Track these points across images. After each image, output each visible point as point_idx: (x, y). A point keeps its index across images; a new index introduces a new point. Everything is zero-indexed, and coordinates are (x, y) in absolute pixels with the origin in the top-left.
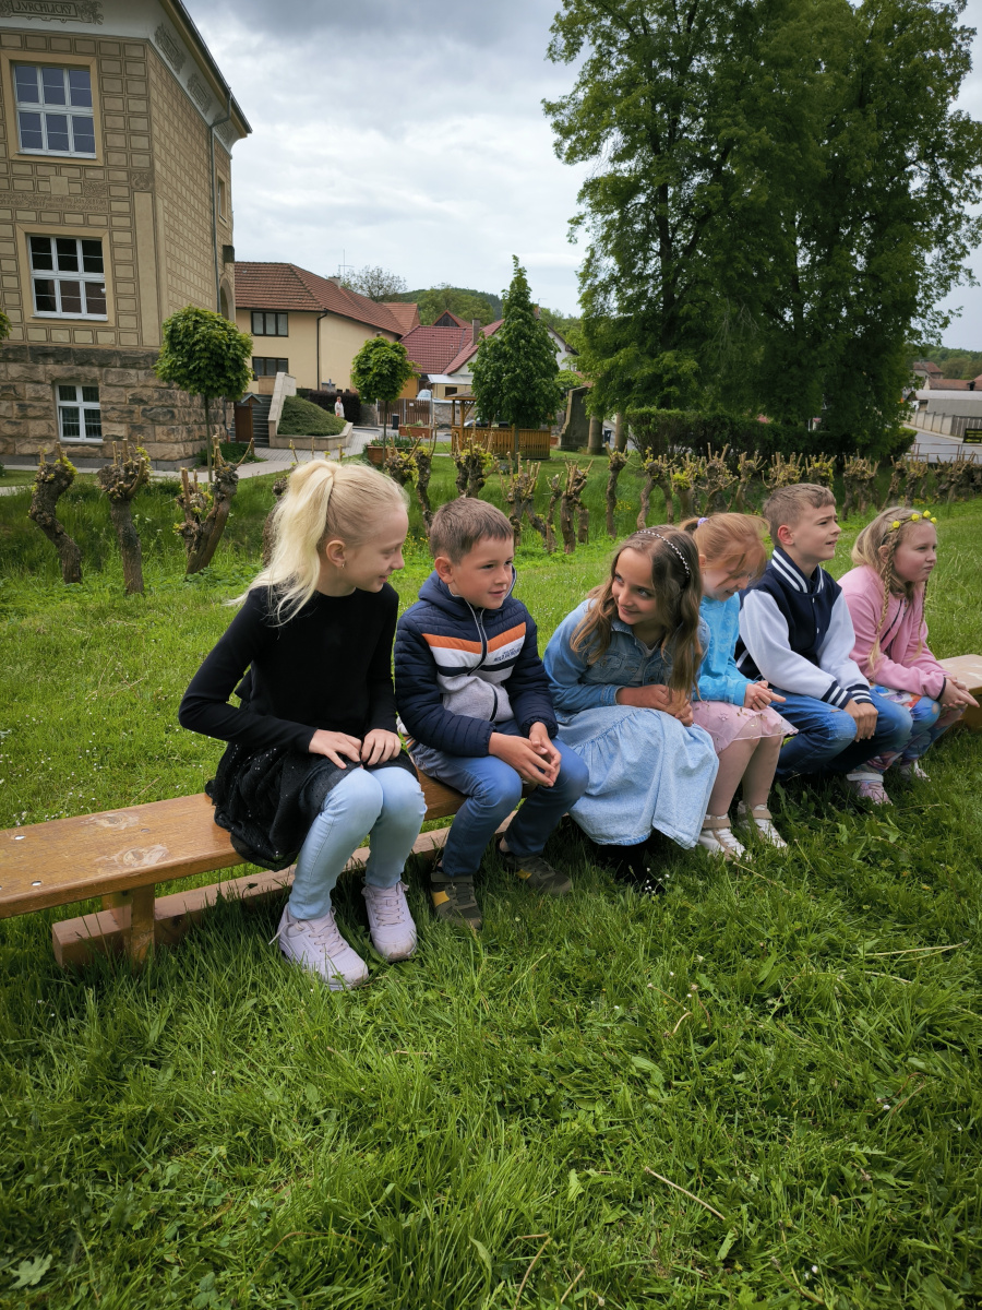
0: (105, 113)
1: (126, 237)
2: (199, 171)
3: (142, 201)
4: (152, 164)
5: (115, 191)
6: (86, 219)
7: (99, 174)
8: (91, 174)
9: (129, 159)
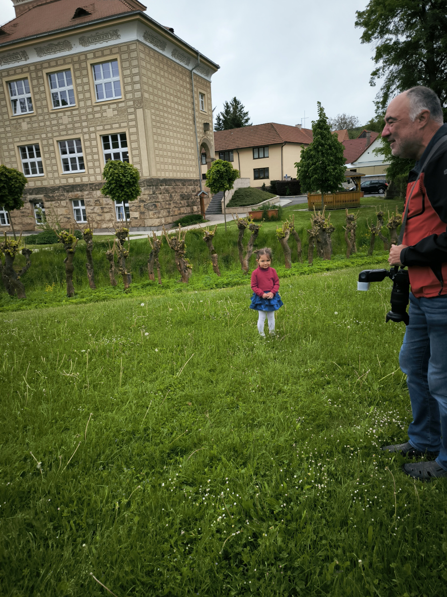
0: (124, 77)
1: (133, 130)
2: (182, 92)
3: (140, 112)
4: (142, 95)
5: (130, 110)
6: (120, 125)
8: (121, 105)
9: (134, 95)
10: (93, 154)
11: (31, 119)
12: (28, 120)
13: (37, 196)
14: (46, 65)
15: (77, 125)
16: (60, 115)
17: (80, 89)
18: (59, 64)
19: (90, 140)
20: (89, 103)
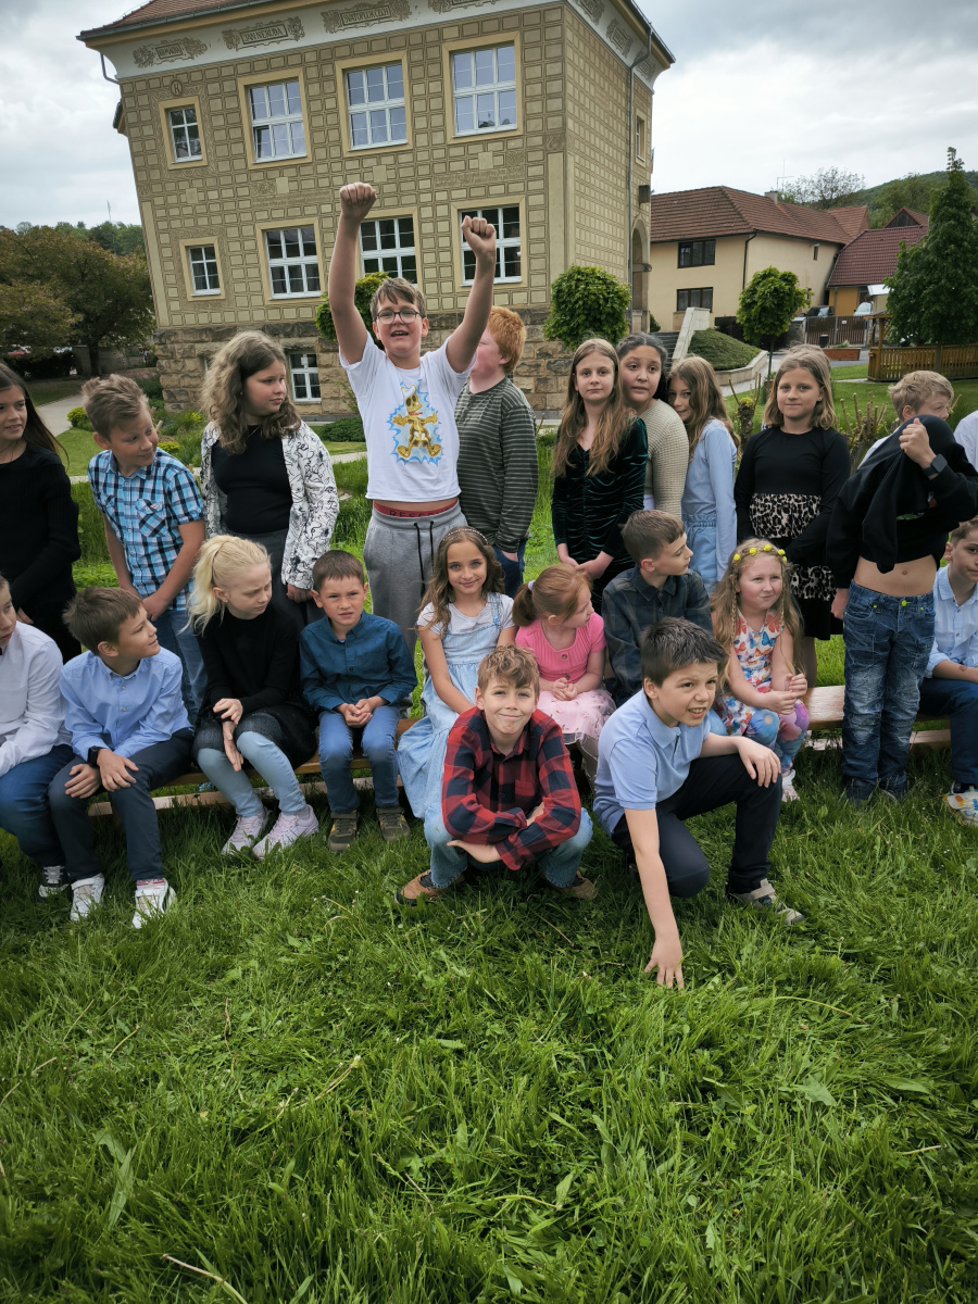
0: (526, 82)
1: (537, 200)
2: (615, 117)
3: (555, 160)
4: (565, 123)
5: (533, 157)
6: (507, 189)
7: (517, 144)
8: (512, 144)
9: (545, 122)
10: (437, 250)
11: (298, 171)
12: (292, 172)
13: (303, 340)
14: (344, 51)
15: (405, 187)
16: (368, 163)
17: (420, 106)
18: (374, 48)
19: (435, 220)
20: (438, 138)
